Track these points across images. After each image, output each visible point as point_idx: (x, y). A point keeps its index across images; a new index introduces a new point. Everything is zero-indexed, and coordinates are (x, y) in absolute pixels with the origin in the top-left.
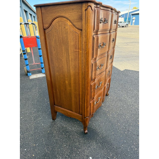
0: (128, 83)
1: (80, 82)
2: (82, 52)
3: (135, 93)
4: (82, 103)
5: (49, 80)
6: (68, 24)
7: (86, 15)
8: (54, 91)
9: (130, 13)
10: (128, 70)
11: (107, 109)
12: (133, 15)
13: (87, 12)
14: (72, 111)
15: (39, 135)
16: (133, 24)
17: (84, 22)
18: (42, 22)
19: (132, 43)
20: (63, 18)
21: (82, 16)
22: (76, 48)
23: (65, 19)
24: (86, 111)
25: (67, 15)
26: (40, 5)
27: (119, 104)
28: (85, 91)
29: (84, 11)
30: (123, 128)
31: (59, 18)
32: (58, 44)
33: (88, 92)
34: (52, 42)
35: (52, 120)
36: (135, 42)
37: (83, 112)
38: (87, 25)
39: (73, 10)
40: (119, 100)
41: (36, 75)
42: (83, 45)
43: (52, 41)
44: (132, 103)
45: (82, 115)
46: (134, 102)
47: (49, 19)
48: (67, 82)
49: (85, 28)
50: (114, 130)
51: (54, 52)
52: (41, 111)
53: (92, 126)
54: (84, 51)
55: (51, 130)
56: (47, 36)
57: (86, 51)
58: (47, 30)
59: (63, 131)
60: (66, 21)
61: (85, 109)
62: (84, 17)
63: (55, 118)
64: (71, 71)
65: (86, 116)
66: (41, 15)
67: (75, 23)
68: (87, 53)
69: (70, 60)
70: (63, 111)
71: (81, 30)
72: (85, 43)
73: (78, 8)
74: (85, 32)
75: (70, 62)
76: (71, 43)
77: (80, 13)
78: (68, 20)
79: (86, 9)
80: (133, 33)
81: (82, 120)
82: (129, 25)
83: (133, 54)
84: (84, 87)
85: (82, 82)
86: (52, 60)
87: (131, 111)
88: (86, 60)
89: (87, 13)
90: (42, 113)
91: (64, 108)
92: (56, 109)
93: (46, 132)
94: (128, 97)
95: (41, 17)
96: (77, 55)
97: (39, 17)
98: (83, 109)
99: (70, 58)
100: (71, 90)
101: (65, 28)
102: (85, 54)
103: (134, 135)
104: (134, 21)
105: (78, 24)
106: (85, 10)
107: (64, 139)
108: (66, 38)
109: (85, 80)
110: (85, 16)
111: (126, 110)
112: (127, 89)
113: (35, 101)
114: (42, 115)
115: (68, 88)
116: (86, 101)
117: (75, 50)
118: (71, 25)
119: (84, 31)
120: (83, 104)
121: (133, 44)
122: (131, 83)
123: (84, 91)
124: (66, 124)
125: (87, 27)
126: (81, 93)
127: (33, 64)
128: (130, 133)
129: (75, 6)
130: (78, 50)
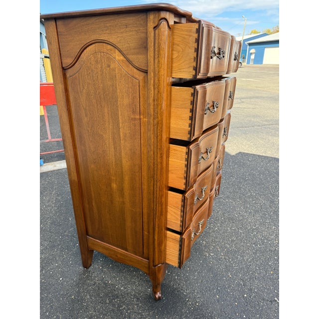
0: (246, 181)
1: (145, 187)
2: (147, 120)
3: (261, 203)
4: (149, 232)
5: (74, 180)
6: (115, 58)
7: (157, 38)
8: (87, 206)
9: (245, 41)
10: (244, 153)
11: (203, 240)
12: (250, 44)
13: (159, 32)
14: (126, 250)
15: (52, 307)
16: (251, 63)
17: (152, 55)
18: (59, 54)
19: (250, 98)
20: (104, 44)
21: (147, 40)
22: (134, 112)
23: (109, 47)
24: (156, 250)
25: (113, 39)
26: (54, 16)
27: (229, 229)
28: (155, 207)
29: (152, 30)
30: (239, 284)
31: (97, 44)
32: (94, 101)
33: (162, 209)
34: (80, 97)
35: (81, 268)
36: (257, 98)
37: (151, 253)
38: (159, 62)
39: (126, 28)
40: (229, 219)
41: (52, 163)
42: (149, 104)
43: (80, 94)
44: (256, 225)
45: (148, 260)
46: (261, 224)
47: (73, 47)
48: (114, 186)
49: (154, 68)
50: (219, 288)
51: (85, 120)
52: (59, 245)
53: (170, 282)
54: (152, 118)
55: (79, 292)
56: (69, 82)
57: (158, 117)
58: (69, 70)
59: (106, 295)
60: (112, 52)
61: (156, 246)
62: (151, 43)
63: (89, 262)
64: (124, 161)
65: (157, 262)
66: (56, 36)
67: (131, 57)
68: (158, 123)
69: (122, 139)
70: (107, 249)
71: (146, 72)
72: (154, 100)
73: (138, 23)
74: (154, 77)
75: (122, 142)
76: (124, 101)
77: (143, 35)
78: (116, 50)
79: (156, 24)
80: (252, 80)
81: (149, 271)
82: (243, 64)
83: (253, 120)
84: (154, 197)
85: (149, 186)
86: (81, 137)
87: (254, 244)
88: (157, 137)
89: (159, 34)
90: (62, 251)
91: (109, 244)
92: (90, 245)
93: (67, 298)
94: (246, 212)
95: (57, 42)
96: (138, 128)
97: (52, 43)
98: (151, 247)
99: (121, 133)
100: (123, 203)
101: (109, 66)
102: (154, 126)
103: (264, 299)
104: (253, 57)
105: (138, 59)
106: (154, 28)
107: (109, 315)
108: (111, 89)
109: (155, 183)
110: (153, 40)
111: (244, 242)
112: (243, 195)
113: (46, 224)
114: (59, 256)
115: (117, 199)
116: (157, 229)
117: (132, 117)
118: (123, 61)
119: (151, 75)
120: (151, 236)
121: (252, 100)
122: (253, 181)
123: (153, 207)
124: (114, 277)
125: (158, 66)
126: (145, 211)
127: (48, 141)
128: (255, 297)
129: (131, 18)
130: (138, 117)
